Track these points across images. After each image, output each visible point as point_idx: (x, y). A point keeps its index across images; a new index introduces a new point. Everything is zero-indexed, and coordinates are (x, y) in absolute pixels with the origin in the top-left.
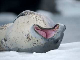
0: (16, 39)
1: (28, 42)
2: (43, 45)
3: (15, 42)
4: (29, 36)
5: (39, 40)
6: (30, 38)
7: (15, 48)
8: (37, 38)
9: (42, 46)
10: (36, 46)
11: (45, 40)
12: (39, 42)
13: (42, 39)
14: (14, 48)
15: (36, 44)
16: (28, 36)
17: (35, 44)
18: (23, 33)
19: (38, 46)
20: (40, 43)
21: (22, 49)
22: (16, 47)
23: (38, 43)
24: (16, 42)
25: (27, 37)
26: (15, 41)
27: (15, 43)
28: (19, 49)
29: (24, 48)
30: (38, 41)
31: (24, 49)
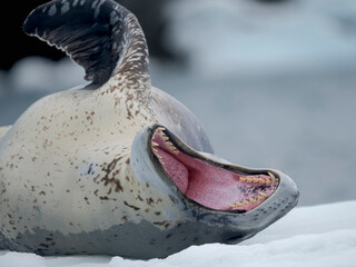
0: (38, 190)
1: (106, 198)
2: (169, 228)
3: (33, 204)
4: (118, 172)
5: (160, 200)
6: (118, 183)
7: (32, 232)
8: (151, 187)
9: (162, 228)
10: (137, 221)
11: (186, 209)
12: (157, 207)
13: (173, 199)
14: (27, 232)
15: (137, 212)
16: (108, 171)
17: (136, 209)
18: (75, 165)
19: (144, 221)
20: (158, 214)
21: (66, 234)
22: (37, 229)
23: (147, 211)
24: (40, 203)
25: (106, 178)
26: (35, 201)
27: (35, 212)
28: (48, 239)
29: (79, 231)
30: (151, 200)
31: (79, 235)
